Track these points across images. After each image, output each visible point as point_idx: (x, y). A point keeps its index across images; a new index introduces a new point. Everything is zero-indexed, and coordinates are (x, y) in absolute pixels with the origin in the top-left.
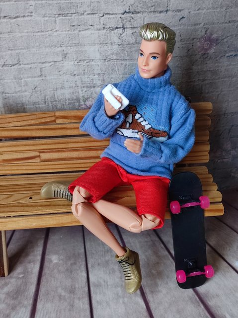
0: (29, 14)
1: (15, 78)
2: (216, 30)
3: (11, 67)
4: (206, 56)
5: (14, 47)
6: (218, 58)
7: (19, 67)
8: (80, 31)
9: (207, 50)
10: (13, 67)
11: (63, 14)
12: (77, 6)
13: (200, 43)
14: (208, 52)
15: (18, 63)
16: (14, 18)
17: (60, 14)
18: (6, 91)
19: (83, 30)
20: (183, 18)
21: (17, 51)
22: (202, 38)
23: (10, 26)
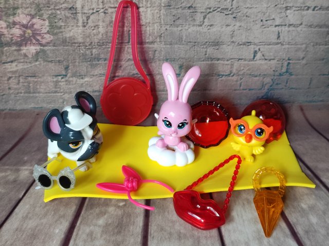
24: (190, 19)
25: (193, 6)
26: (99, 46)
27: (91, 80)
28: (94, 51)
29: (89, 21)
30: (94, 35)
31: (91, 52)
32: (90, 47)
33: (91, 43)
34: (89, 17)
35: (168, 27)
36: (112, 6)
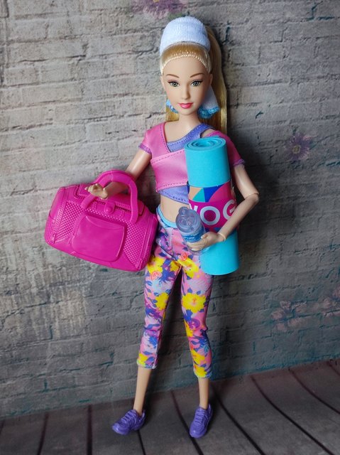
0: (48, 122)
1: (30, 210)
2: (308, 129)
3: (23, 194)
4: (296, 164)
5: (28, 167)
6: (314, 167)
7: (35, 194)
8: (119, 139)
9: (297, 156)
10: (26, 195)
11: (95, 118)
12: (114, 106)
13: (287, 147)
14: (300, 159)
15: (34, 189)
16: (27, 129)
17: (90, 119)
18: (17, 230)
19: (123, 139)
20: (260, 113)
21: (31, 173)
22: (289, 139)
23: (21, 139)
24: (116, 305)
25: (118, 292)
26: (19, 346)
27: (14, 382)
28: (14, 352)
29: (4, 324)
30: (13, 337)
31: (11, 354)
32: (9, 349)
33: (10, 345)
34: (4, 320)
35: (93, 317)
36: (29, 305)
